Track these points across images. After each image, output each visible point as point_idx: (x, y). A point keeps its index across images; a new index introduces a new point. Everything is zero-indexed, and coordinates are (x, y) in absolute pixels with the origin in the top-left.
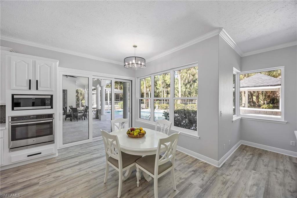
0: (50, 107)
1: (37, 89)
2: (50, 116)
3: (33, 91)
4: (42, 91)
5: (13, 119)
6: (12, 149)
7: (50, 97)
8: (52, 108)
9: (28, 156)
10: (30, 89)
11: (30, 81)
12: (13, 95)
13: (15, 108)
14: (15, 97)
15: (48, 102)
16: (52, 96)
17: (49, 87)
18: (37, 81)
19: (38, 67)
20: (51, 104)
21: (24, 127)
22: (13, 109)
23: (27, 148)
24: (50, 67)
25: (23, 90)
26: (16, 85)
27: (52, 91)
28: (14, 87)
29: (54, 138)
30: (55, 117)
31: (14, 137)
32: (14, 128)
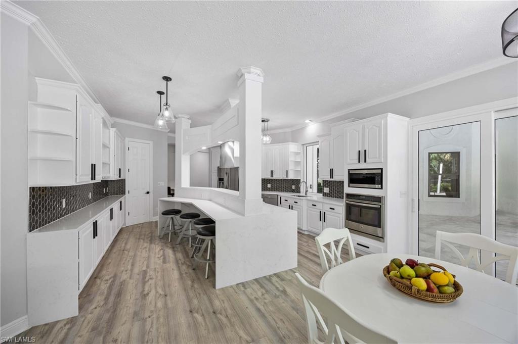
0: (380, 187)
1: (365, 161)
4: (371, 164)
5: (348, 196)
7: (380, 172)
9: (358, 244)
10: (359, 162)
11: (359, 151)
15: (377, 179)
16: (382, 169)
17: (378, 156)
18: (365, 151)
20: (382, 183)
22: (349, 186)
23: (357, 234)
24: (379, 127)
27: (381, 162)
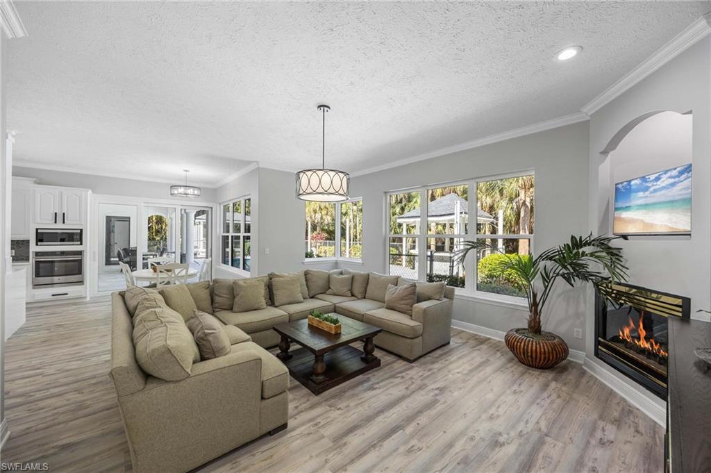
0: (79, 243)
1: (64, 222)
2: (80, 253)
3: (60, 225)
4: (71, 225)
5: (37, 254)
6: (36, 286)
7: (79, 232)
8: (81, 244)
9: (53, 295)
10: (56, 222)
11: (56, 214)
12: (37, 229)
13: (39, 243)
14: (39, 231)
15: (77, 237)
16: (81, 230)
17: (78, 219)
18: (64, 214)
19: (65, 198)
20: (81, 240)
21: (49, 264)
22: (37, 245)
23: (52, 287)
24: (80, 197)
25: (48, 224)
26: (41, 219)
27: (82, 224)
28: (38, 220)
29: (83, 278)
30: (85, 255)
31: (38, 274)
32: (37, 263)
